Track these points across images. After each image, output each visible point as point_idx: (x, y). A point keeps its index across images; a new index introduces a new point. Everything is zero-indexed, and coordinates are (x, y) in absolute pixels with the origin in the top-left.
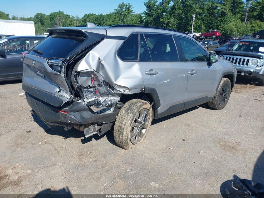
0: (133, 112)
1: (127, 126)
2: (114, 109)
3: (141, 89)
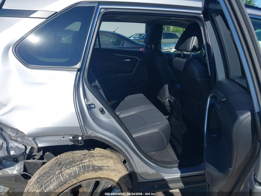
2: (22, 166)
3: (71, 138)
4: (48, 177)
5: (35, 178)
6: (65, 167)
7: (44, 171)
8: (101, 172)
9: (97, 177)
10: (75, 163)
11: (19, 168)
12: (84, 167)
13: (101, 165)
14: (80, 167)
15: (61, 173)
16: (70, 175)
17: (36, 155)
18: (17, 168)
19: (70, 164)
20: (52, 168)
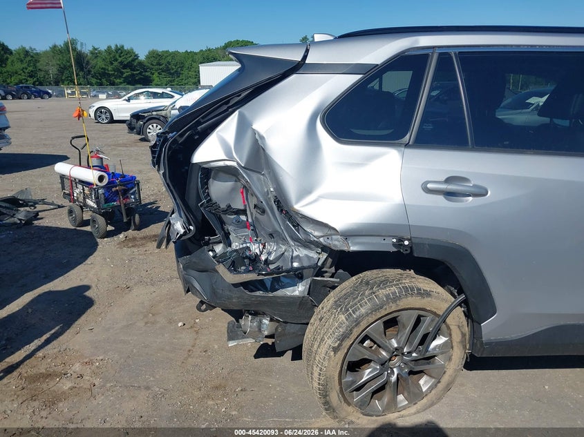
0: (354, 313)
1: (324, 352)
2: (308, 286)
3: (394, 240)
4: (354, 299)
5: (331, 301)
6: (377, 287)
7: (344, 292)
8: (429, 299)
9: (421, 307)
10: (390, 282)
11: (304, 288)
12: (406, 289)
13: (428, 289)
14: (400, 288)
15: (374, 293)
16: (387, 296)
17: (326, 272)
18: (300, 289)
19: (384, 283)
20: (355, 288)
